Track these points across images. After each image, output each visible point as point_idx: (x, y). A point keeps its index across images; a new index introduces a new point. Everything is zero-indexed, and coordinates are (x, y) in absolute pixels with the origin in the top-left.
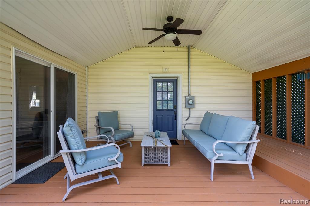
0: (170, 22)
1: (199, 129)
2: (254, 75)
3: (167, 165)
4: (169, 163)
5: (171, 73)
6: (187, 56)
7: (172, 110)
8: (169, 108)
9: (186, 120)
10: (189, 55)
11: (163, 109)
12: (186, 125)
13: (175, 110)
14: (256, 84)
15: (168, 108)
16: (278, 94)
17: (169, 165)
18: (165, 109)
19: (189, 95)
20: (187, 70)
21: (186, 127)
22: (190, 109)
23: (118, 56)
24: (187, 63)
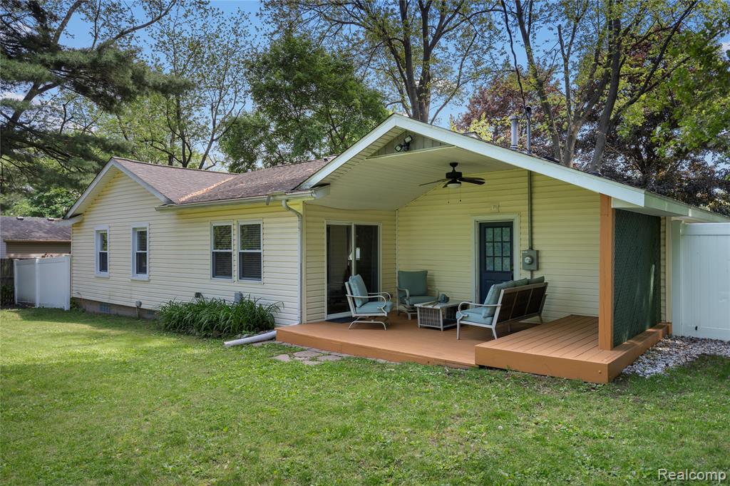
0: (454, 169)
3: (440, 329)
4: (441, 327)
5: (503, 213)
7: (508, 272)
10: (529, 182)
11: (495, 270)
15: (502, 269)
18: (499, 270)
19: (531, 248)
20: (527, 208)
22: (532, 271)
24: (526, 196)
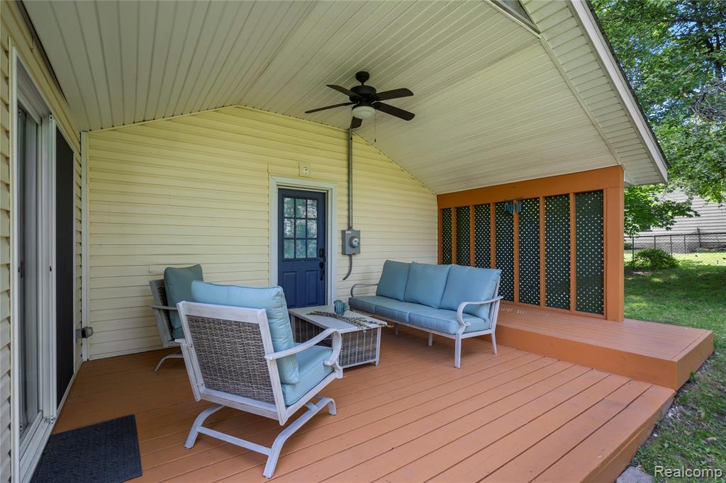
0: (363, 84)
1: (375, 294)
2: (440, 198)
4: (377, 359)
5: (314, 179)
6: (344, 149)
7: (314, 259)
8: (308, 254)
9: (344, 279)
10: (349, 147)
11: (297, 257)
12: (355, 289)
13: (321, 260)
14: (444, 214)
15: (307, 256)
16: (477, 231)
17: (377, 364)
18: (301, 257)
19: (350, 228)
20: (345, 177)
21: (354, 293)
22: (350, 256)
23: (187, 117)
24: (345, 163)
